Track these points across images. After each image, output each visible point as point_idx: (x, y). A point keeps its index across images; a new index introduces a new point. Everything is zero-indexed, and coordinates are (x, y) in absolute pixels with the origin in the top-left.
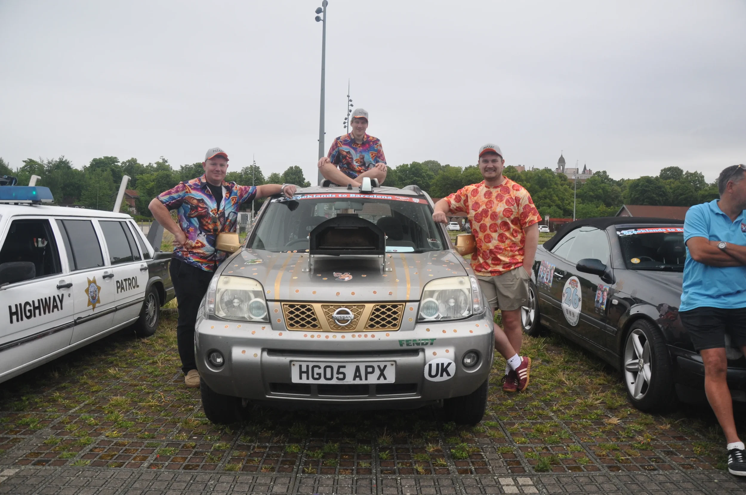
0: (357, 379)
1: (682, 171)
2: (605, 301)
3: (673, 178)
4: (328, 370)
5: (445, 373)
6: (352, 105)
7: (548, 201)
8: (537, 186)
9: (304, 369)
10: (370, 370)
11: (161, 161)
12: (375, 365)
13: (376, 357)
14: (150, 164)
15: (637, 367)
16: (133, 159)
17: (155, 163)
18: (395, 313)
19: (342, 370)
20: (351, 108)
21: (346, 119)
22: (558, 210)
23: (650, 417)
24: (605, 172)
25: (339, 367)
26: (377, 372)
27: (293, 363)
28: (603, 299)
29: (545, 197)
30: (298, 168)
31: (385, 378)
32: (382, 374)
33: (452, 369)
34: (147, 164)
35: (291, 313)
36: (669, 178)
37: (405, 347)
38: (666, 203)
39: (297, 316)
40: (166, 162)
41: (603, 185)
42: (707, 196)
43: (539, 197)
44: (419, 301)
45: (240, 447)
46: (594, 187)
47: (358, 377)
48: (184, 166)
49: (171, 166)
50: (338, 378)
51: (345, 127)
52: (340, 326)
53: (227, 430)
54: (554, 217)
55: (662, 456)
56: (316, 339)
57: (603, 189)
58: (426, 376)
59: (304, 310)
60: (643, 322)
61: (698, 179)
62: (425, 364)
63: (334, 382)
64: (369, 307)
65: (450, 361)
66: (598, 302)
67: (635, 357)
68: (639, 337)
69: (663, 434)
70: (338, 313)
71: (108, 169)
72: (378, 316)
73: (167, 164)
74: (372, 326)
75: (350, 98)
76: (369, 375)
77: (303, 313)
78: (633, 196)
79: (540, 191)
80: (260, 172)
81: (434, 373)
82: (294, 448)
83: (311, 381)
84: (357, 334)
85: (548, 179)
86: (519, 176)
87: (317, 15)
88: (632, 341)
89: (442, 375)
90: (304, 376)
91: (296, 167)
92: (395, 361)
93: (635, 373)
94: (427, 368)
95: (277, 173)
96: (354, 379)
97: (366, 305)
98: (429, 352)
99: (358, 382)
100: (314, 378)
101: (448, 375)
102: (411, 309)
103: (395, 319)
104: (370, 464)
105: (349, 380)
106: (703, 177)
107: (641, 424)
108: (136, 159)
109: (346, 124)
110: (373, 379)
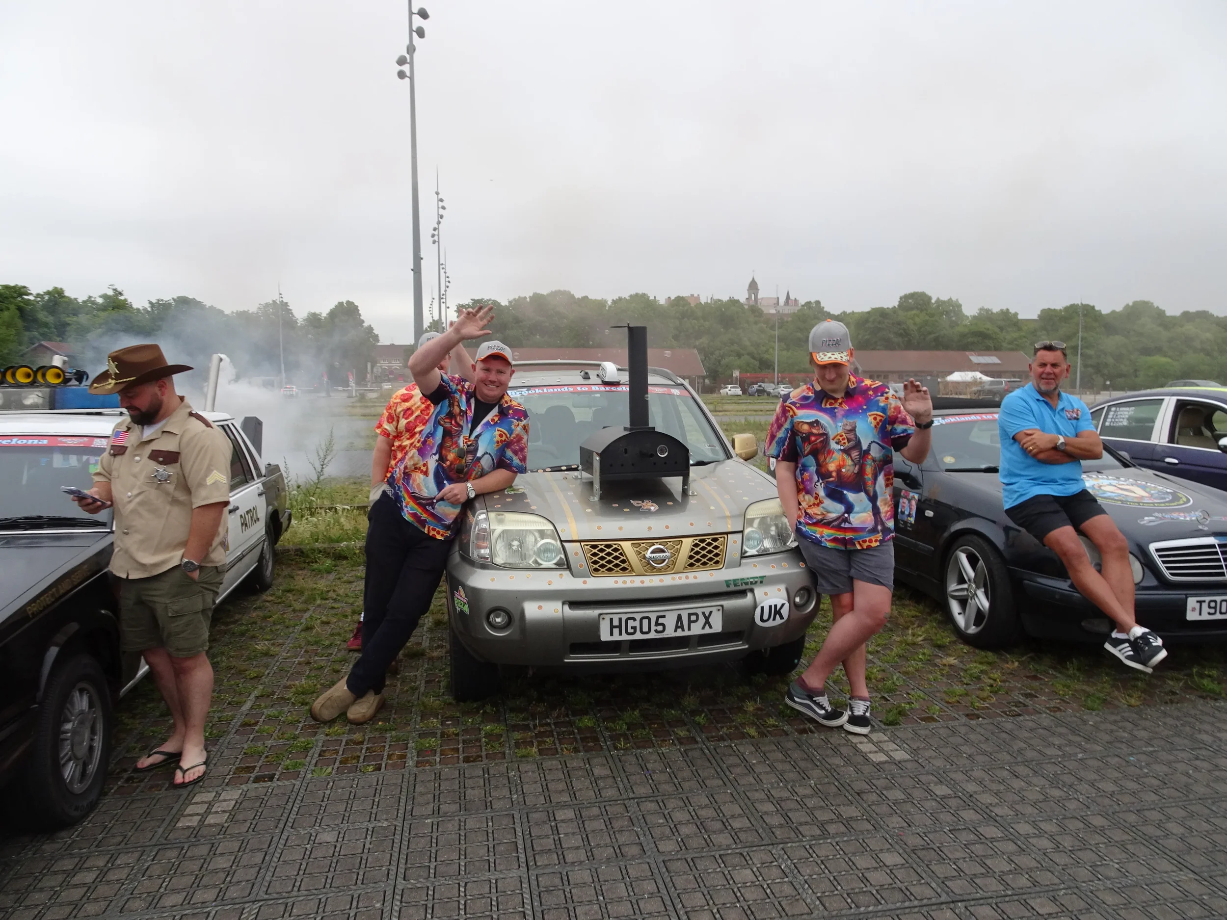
0: (679, 630)
1: (930, 298)
2: (914, 512)
3: (918, 309)
4: (645, 622)
5: (778, 616)
6: (443, 208)
7: (735, 347)
8: (717, 326)
9: (616, 623)
10: (693, 618)
11: (110, 293)
12: (699, 611)
13: (699, 602)
14: (90, 297)
15: (965, 593)
16: (56, 288)
17: (100, 297)
18: (716, 547)
19: (661, 621)
20: (441, 212)
21: (435, 229)
22: (752, 361)
23: (990, 654)
24: (818, 303)
25: (658, 617)
26: (702, 620)
27: (602, 617)
28: (911, 509)
29: (732, 343)
30: (353, 303)
31: (711, 627)
32: (707, 622)
33: (785, 612)
34: (85, 298)
35: (595, 555)
36: (912, 309)
37: (732, 588)
38: (909, 345)
39: (602, 558)
40: (121, 294)
44: (742, 532)
45: (515, 728)
47: (679, 627)
48: (154, 301)
49: (129, 301)
50: (656, 631)
51: (434, 242)
52: (655, 568)
53: (488, 708)
54: (747, 371)
55: (1022, 699)
56: (629, 585)
58: (757, 620)
59: (610, 550)
60: (975, 538)
61: (954, 310)
62: (755, 607)
63: (652, 635)
64: (688, 543)
65: (784, 602)
66: (903, 513)
67: (962, 581)
68: (967, 557)
69: (1012, 674)
70: (653, 552)
71: (12, 307)
72: (697, 553)
73: (122, 298)
74: (691, 565)
75: (440, 197)
76: (692, 625)
77: (609, 554)
78: (860, 337)
79: (723, 334)
80: (289, 311)
81: (766, 617)
82: (587, 722)
83: (625, 637)
84: (677, 576)
85: (735, 316)
86: (692, 312)
87: (399, 68)
88: (957, 561)
89: (774, 619)
90: (616, 631)
91: (348, 302)
92: (722, 606)
93: (963, 602)
94: (758, 610)
95: (317, 312)
96: (676, 631)
97: (683, 540)
98: (759, 592)
99: (680, 633)
100: (627, 633)
101: (782, 617)
102: (735, 542)
103: (717, 555)
104: (688, 731)
105: (670, 633)
106: (960, 306)
107: (981, 663)
108: (62, 289)
109: (436, 238)
110: (697, 629)
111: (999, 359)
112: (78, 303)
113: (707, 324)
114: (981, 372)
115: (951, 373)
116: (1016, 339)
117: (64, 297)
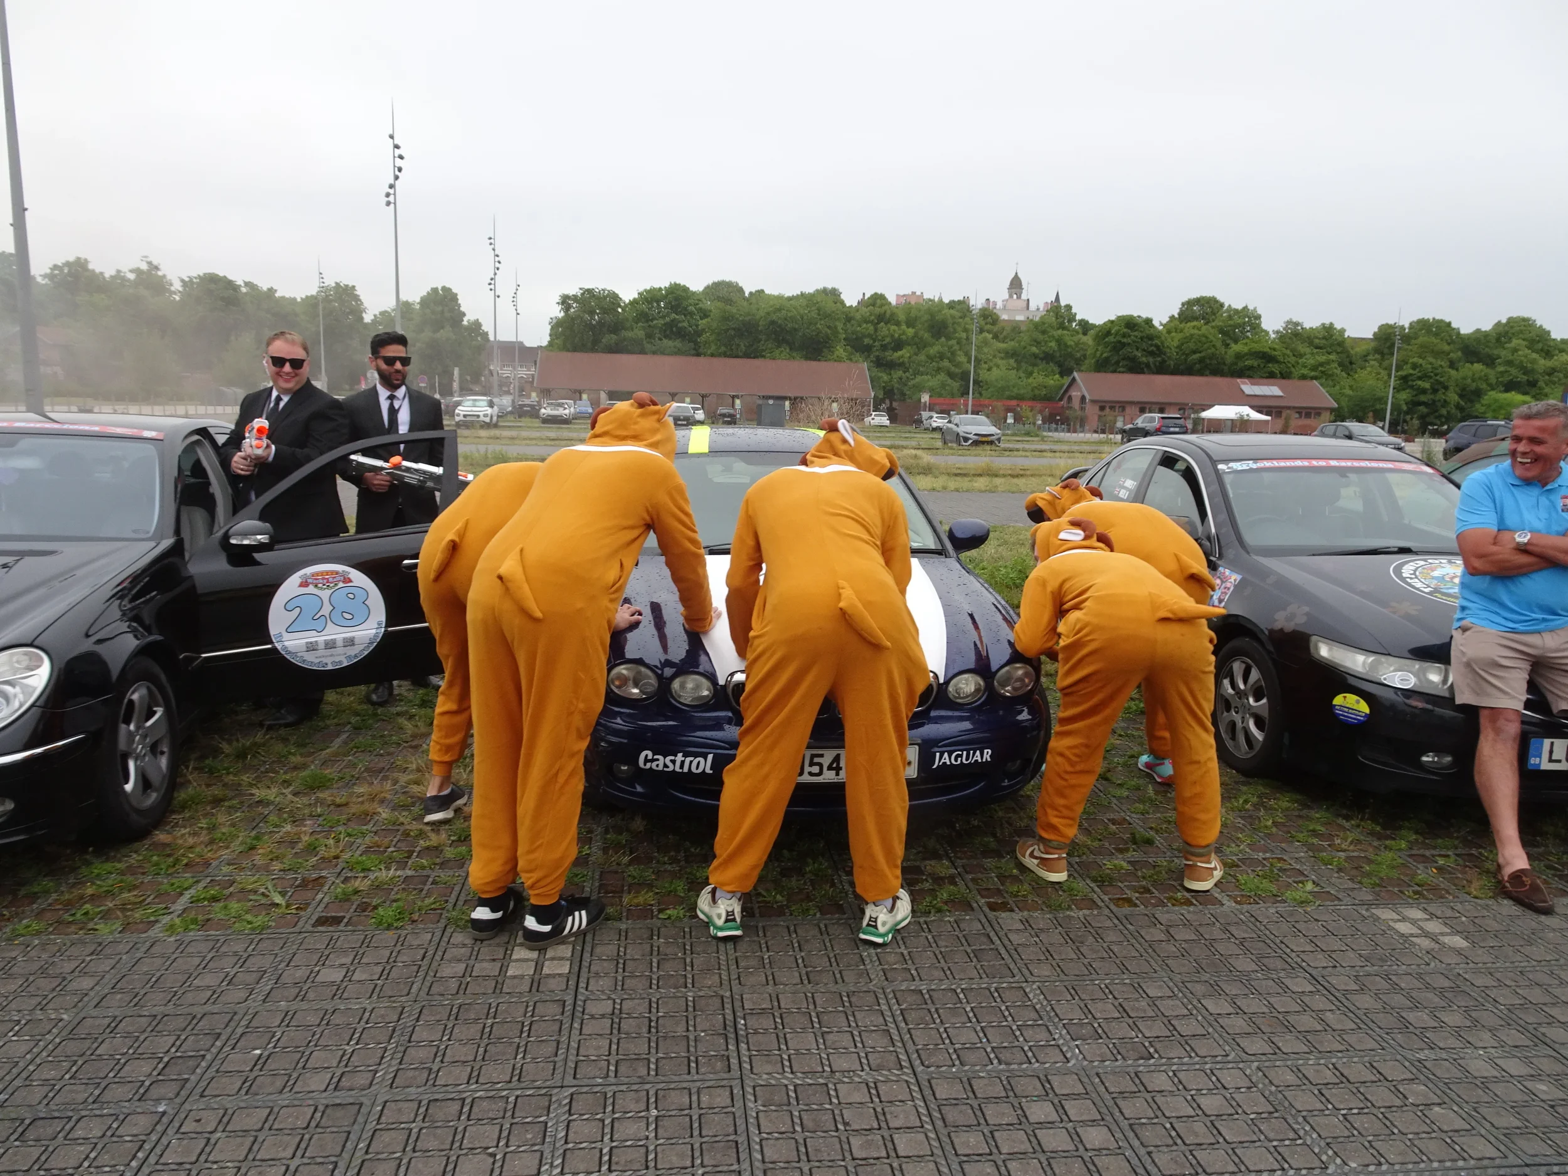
1: (1222, 305)
3: (1204, 318)
6: (401, 157)
7: (946, 363)
8: (926, 335)
11: (144, 267)
14: (119, 271)
16: (79, 259)
17: (131, 271)
21: (391, 186)
22: (950, 381)
29: (942, 357)
30: (450, 289)
34: (113, 273)
36: (1196, 319)
38: (1162, 369)
40: (157, 268)
41: (1060, 332)
42: (1246, 354)
43: (928, 356)
46: (1041, 337)
51: (388, 204)
54: (940, 395)
57: (1059, 341)
61: (1250, 323)
73: (160, 273)
75: (395, 141)
78: (1098, 354)
79: (932, 345)
80: (357, 298)
85: (950, 321)
86: (893, 314)
91: (444, 288)
106: (1259, 317)
108: (86, 260)
109: (391, 199)
111: (1282, 390)
112: (104, 278)
113: (910, 332)
114: (1252, 407)
115: (1210, 406)
116: (1321, 364)
117: (87, 270)
